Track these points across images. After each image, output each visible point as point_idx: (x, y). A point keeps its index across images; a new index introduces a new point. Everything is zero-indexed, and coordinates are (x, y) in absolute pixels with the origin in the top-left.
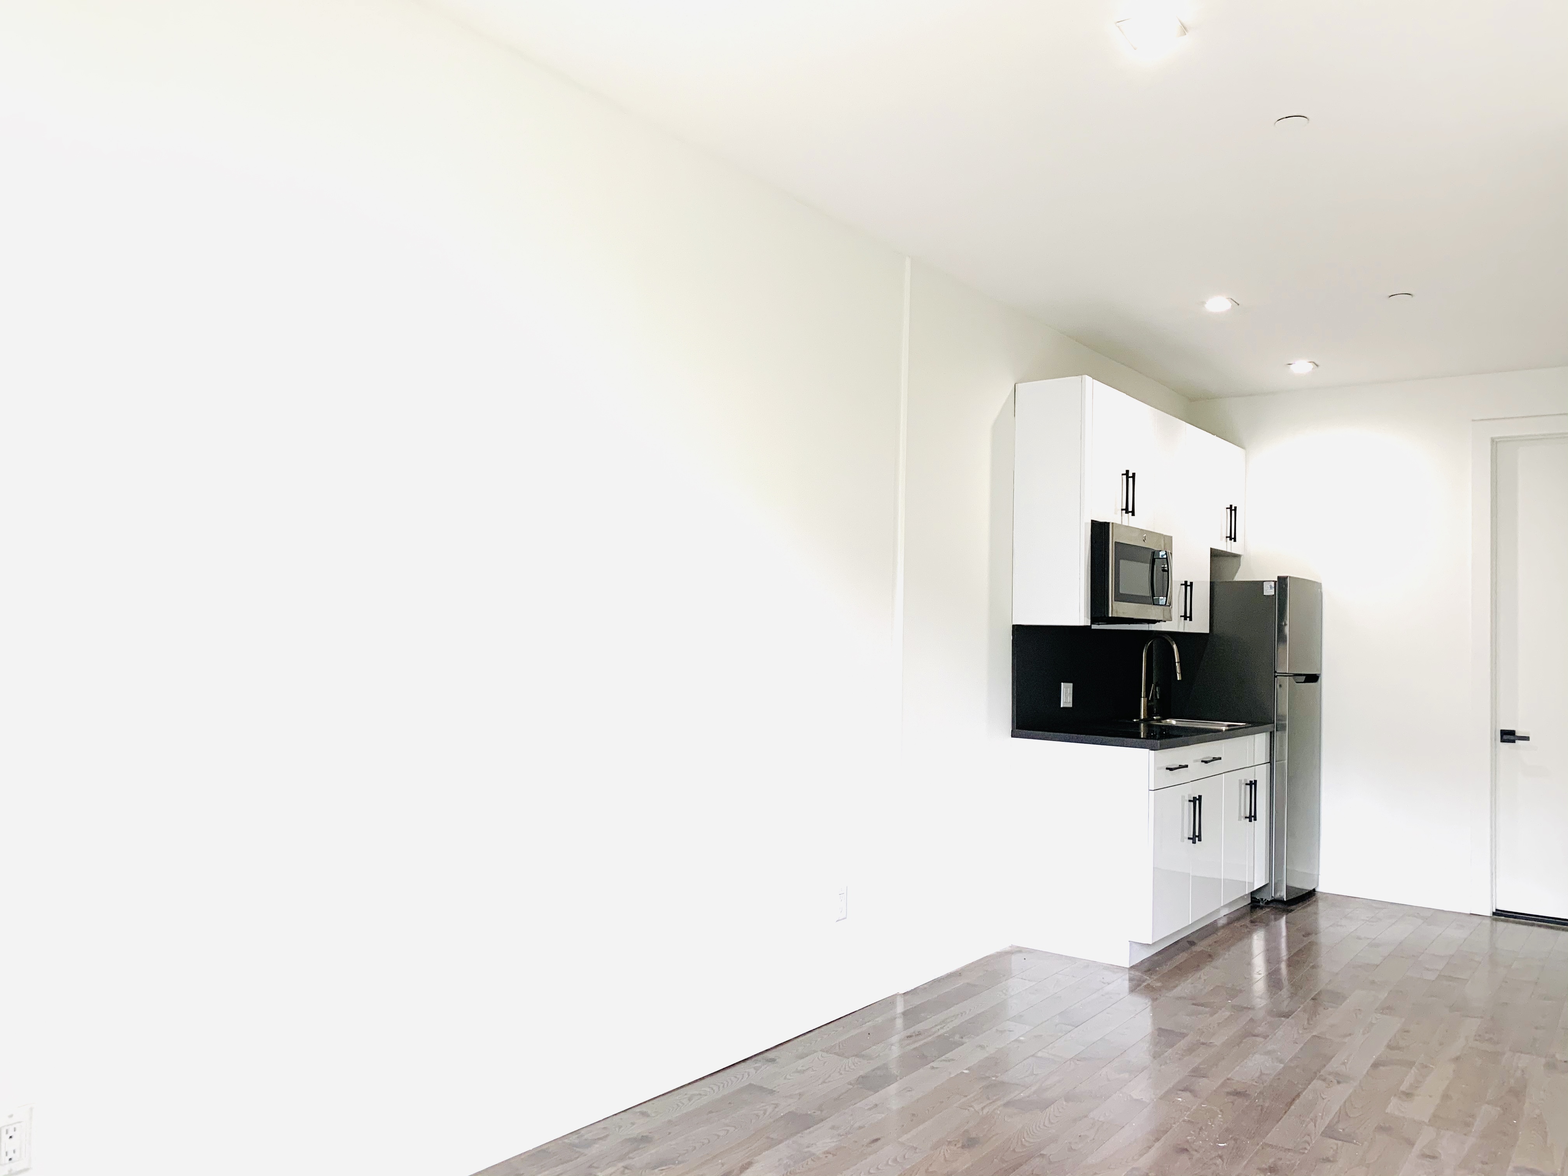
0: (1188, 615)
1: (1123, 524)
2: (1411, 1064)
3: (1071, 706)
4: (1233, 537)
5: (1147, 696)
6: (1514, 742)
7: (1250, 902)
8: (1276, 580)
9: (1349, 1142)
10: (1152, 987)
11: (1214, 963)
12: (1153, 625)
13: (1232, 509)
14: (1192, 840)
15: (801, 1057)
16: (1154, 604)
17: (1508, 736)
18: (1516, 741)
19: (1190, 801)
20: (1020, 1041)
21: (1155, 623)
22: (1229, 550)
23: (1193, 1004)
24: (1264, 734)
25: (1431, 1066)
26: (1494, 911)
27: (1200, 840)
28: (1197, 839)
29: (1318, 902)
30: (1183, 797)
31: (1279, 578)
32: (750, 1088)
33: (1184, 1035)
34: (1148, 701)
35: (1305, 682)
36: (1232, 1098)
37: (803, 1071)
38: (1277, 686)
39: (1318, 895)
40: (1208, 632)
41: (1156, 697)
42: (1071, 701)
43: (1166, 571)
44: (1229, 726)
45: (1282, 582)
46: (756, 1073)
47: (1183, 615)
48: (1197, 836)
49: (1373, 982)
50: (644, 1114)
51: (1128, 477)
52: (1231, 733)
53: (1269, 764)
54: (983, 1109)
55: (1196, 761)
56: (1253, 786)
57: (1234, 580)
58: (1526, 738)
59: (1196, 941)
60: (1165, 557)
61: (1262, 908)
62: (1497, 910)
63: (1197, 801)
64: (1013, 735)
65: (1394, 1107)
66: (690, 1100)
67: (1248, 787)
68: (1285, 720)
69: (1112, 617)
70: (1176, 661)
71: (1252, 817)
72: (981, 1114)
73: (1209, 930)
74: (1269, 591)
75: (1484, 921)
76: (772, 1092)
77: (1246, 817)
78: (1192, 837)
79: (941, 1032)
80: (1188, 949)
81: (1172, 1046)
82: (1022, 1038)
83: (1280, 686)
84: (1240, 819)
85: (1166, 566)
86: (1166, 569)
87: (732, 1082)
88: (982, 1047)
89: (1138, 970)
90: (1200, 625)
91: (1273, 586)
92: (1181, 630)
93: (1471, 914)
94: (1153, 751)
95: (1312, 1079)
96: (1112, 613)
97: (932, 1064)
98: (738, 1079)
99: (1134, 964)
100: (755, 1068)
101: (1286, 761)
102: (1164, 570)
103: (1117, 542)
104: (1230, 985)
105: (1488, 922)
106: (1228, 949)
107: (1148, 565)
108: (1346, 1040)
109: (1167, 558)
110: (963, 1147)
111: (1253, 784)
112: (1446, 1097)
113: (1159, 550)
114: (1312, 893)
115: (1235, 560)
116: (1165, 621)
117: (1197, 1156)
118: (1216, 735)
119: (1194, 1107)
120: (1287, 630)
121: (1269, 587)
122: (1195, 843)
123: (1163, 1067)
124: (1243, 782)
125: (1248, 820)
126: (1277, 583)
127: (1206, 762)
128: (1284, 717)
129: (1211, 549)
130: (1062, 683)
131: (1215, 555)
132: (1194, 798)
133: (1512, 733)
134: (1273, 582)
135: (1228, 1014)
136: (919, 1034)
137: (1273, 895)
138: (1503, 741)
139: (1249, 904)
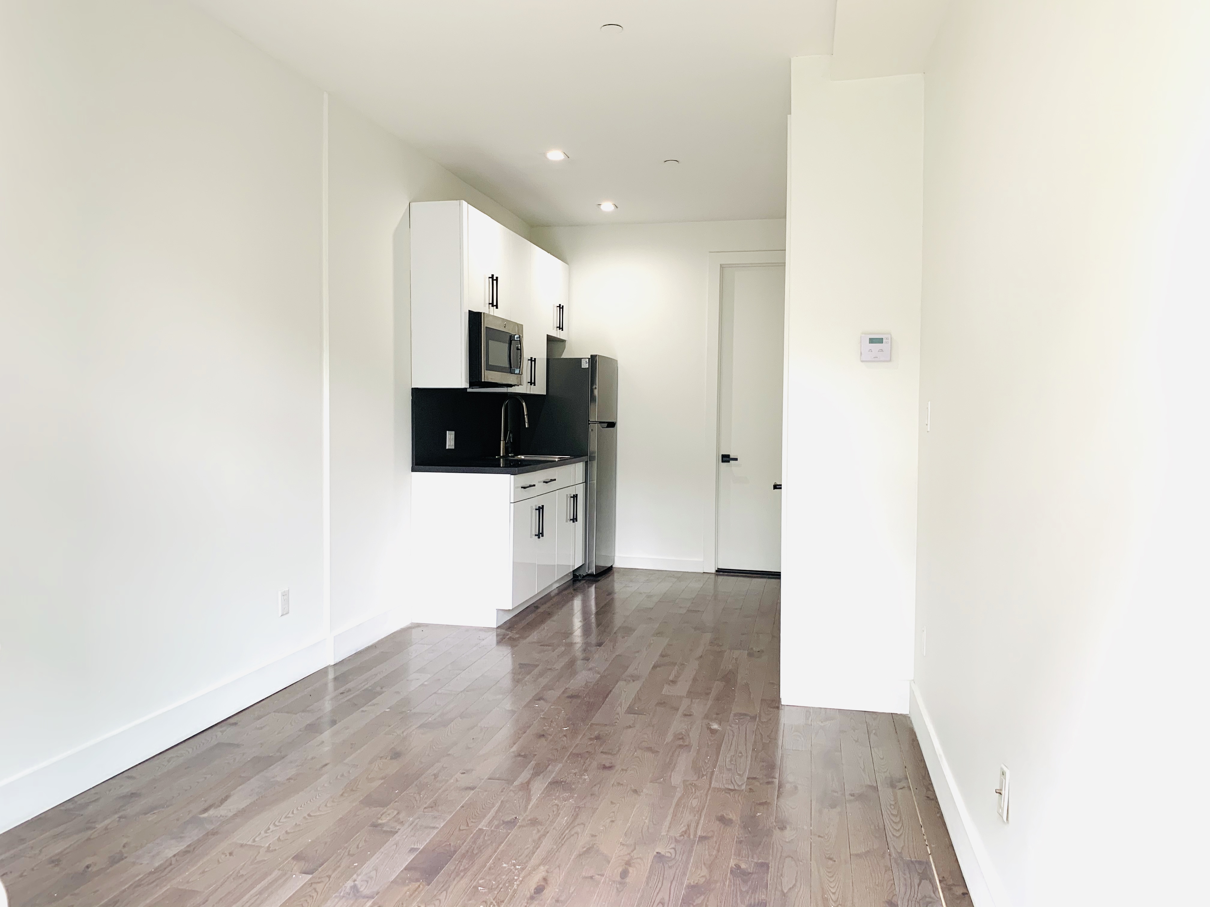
0: (533, 382)
1: (490, 314)
2: (675, 664)
3: (454, 448)
4: (561, 327)
5: (505, 439)
6: (729, 462)
7: (572, 577)
8: (590, 357)
9: (641, 714)
10: (513, 638)
11: (552, 619)
12: (510, 388)
13: (561, 307)
14: (537, 537)
15: (259, 718)
16: (511, 373)
17: (726, 458)
18: (730, 461)
19: (536, 509)
20: (426, 685)
21: (511, 387)
22: (558, 337)
23: (541, 646)
24: (582, 463)
25: (686, 664)
26: (717, 569)
27: (542, 536)
28: (541, 535)
29: (614, 574)
30: (532, 507)
31: (591, 356)
32: (219, 745)
33: (537, 666)
34: (506, 443)
35: (607, 427)
36: (570, 700)
37: (261, 728)
38: (590, 430)
39: (614, 570)
40: (545, 394)
41: (510, 440)
42: (454, 444)
43: (520, 349)
44: (559, 458)
45: (593, 359)
46: (222, 735)
47: (530, 381)
48: (541, 533)
49: (650, 619)
50: (129, 777)
51: (493, 280)
52: (562, 463)
53: (585, 483)
54: (403, 732)
55: (539, 482)
56: (575, 498)
57: (562, 357)
58: (736, 459)
59: (539, 605)
60: (519, 339)
61: (580, 581)
62: (718, 569)
63: (540, 509)
64: (413, 470)
65: (667, 690)
66: (169, 761)
67: (572, 499)
68: (595, 454)
69: (484, 381)
70: (525, 414)
71: (574, 519)
72: (402, 735)
73: (546, 599)
74: (585, 365)
75: (711, 576)
76: (238, 746)
77: (571, 520)
78: (537, 534)
79: (366, 687)
80: (535, 611)
81: (529, 673)
82: (426, 683)
83: (592, 430)
84: (567, 521)
85: (519, 346)
86: (519, 348)
87: (203, 744)
88: (398, 693)
89: (503, 629)
90: (540, 389)
91: (588, 361)
92: (528, 392)
93: (704, 573)
94: (513, 476)
95: (617, 682)
96: (484, 380)
97: (362, 709)
98: (208, 741)
99: (499, 625)
100: (221, 732)
101: (595, 481)
102: (518, 349)
103: (487, 327)
104: (563, 631)
105: (713, 576)
106: (561, 608)
107: (507, 345)
108: (637, 655)
109: (520, 340)
110: (391, 758)
111: (575, 497)
112: (695, 680)
113: (514, 334)
114: (610, 569)
115: (561, 343)
116: (518, 386)
117: (550, 738)
118: (553, 464)
119: (547, 709)
120: (596, 392)
121: (585, 362)
122: (540, 538)
123: (525, 687)
124: (569, 496)
125: (572, 521)
126: (590, 360)
127: (546, 482)
128: (594, 452)
129: (547, 335)
130: (447, 431)
131: (551, 340)
132: (539, 507)
133: (728, 456)
134: (588, 359)
135: (563, 648)
136: (349, 690)
137: (587, 572)
138: (723, 461)
139: (572, 579)
